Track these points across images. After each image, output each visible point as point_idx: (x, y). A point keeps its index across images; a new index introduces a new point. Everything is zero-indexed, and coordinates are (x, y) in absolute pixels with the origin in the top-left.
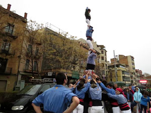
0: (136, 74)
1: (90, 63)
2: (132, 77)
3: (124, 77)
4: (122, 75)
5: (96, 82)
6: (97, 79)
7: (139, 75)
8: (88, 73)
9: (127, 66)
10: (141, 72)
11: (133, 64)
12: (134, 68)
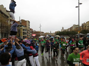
0: (30, 31)
1: (14, 31)
2: (28, 32)
3: (23, 32)
4: (22, 31)
5: (19, 44)
6: (19, 42)
7: (31, 31)
8: (12, 38)
9: (26, 26)
10: (32, 30)
11: (29, 25)
12: (29, 28)
